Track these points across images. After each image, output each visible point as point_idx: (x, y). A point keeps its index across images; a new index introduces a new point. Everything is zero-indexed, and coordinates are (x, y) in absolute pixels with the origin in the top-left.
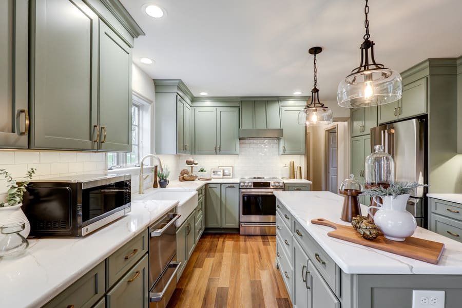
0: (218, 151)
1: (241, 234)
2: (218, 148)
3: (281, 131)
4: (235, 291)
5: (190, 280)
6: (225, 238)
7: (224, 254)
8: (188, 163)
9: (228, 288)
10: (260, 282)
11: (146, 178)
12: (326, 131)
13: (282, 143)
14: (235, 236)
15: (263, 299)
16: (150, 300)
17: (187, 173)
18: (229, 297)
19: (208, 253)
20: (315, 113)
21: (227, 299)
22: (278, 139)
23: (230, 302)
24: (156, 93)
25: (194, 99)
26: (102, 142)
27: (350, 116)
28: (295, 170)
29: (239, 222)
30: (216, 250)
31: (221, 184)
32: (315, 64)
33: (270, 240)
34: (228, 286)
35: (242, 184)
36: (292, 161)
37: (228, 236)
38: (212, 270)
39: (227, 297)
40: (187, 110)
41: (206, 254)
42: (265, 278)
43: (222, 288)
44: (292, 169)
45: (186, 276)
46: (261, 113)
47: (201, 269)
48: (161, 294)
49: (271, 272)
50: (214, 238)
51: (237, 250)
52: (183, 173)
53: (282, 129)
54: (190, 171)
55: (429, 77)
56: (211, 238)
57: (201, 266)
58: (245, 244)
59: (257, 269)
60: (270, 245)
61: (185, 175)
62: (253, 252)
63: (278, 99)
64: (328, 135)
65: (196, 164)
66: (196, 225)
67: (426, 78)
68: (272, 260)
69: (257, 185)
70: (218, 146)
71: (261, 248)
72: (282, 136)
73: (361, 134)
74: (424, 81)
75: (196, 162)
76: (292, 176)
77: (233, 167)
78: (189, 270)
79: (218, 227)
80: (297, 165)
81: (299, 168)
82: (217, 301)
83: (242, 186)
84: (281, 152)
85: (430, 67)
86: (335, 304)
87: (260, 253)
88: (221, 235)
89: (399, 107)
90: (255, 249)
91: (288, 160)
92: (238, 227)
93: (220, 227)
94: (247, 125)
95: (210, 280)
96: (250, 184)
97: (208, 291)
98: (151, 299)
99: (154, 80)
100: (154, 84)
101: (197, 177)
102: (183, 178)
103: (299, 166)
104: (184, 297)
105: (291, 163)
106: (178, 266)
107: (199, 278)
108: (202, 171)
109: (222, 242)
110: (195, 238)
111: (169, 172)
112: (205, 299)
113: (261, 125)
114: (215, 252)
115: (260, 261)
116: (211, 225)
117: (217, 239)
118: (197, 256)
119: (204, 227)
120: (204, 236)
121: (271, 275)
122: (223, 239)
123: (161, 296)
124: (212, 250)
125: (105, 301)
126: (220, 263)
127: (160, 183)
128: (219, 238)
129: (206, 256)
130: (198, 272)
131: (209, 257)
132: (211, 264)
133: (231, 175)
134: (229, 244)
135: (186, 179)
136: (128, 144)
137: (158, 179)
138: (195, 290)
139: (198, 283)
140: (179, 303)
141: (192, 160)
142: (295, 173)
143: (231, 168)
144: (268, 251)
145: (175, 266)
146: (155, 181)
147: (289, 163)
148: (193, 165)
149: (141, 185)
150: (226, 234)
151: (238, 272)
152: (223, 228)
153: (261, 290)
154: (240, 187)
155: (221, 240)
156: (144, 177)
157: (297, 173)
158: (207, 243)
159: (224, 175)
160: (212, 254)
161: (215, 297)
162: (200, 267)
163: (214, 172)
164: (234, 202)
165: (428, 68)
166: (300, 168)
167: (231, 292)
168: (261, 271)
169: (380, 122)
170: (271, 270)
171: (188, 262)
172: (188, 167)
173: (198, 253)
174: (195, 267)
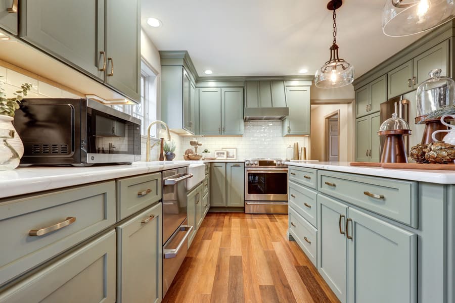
0: (222, 131)
1: (246, 213)
2: (222, 129)
3: (286, 111)
4: (249, 259)
5: (199, 249)
6: (231, 216)
7: (232, 228)
8: (192, 143)
9: (241, 257)
10: (274, 252)
11: (153, 146)
12: (326, 118)
13: (287, 124)
14: (241, 215)
15: (281, 267)
16: (163, 256)
17: (192, 152)
18: (244, 264)
19: (215, 227)
20: (334, 71)
21: (242, 267)
22: (282, 119)
23: (246, 268)
24: (162, 66)
25: (199, 80)
26: (109, 75)
27: (354, 98)
28: (300, 152)
29: (245, 201)
30: (223, 225)
31: (226, 163)
32: (334, 19)
33: (276, 217)
34: (241, 255)
35: (247, 163)
36: (296, 142)
37: (233, 215)
38: (221, 242)
39: (242, 264)
40: (192, 88)
41: (213, 228)
42: (279, 248)
43: (235, 256)
44: (296, 151)
45: (195, 246)
46: (265, 93)
47: (210, 241)
48: (176, 251)
49: (284, 243)
50: (220, 216)
51: (244, 225)
52: (188, 152)
53: (288, 108)
54: (194, 150)
55: (451, 39)
56: (217, 216)
57: (210, 238)
58: (252, 221)
59: (268, 241)
60: (277, 222)
61: (190, 154)
62: (261, 227)
63: (283, 79)
64: (328, 123)
65: (201, 145)
66: (203, 198)
67: (448, 40)
68: (283, 234)
69: (262, 163)
70: (223, 127)
71: (269, 225)
72: (288, 115)
73: (367, 113)
74: (446, 44)
75: (200, 143)
76: (296, 157)
77: (236, 149)
78: (198, 241)
79: (223, 206)
80: (301, 146)
81: (303, 149)
82: (231, 268)
83: (247, 165)
84: (286, 132)
85: (453, 27)
86: (410, 237)
87: (268, 228)
88: (226, 213)
89: (414, 77)
90: (262, 225)
91: (293, 141)
92: (243, 206)
93: (225, 206)
94: (252, 103)
95: (221, 251)
96: (256, 163)
97: (220, 259)
98: (165, 255)
99: (159, 51)
100: (160, 56)
101: (201, 156)
102: (188, 157)
103: (303, 147)
104: (196, 264)
105: (295, 144)
106: (190, 229)
107: (209, 248)
108: (206, 152)
109: (228, 219)
110: (202, 212)
111: (175, 147)
112: (218, 266)
113: (267, 104)
114: (222, 227)
115: (270, 235)
116: (216, 204)
117: (223, 217)
118: (204, 231)
119: (209, 205)
120: (209, 214)
121: (284, 246)
122: (228, 217)
123: (176, 252)
124: (218, 226)
125: (115, 233)
126: (229, 236)
127: (166, 155)
128: (224, 216)
129: (214, 231)
130: (207, 243)
131: (217, 231)
132: (220, 237)
133: (235, 157)
134: (236, 221)
135: (191, 158)
136: (137, 92)
137: (164, 153)
138: (206, 259)
139: (209, 251)
140: (190, 269)
141: (196, 141)
142: (300, 155)
143: (235, 150)
144: (276, 226)
145: (187, 229)
146: (162, 154)
147: (293, 144)
148: (198, 146)
149: (148, 152)
150: (231, 213)
151: (249, 243)
152: (228, 207)
153: (277, 259)
154: (245, 165)
155: (227, 218)
156: (152, 145)
157: (302, 155)
158: (213, 220)
159: (227, 157)
160: (219, 229)
161: (229, 264)
162: (208, 239)
163: (218, 154)
164: (239, 181)
165: (452, 29)
166: (305, 148)
167: (245, 260)
168: (273, 243)
169: (390, 97)
170: (283, 241)
171: (197, 233)
172: (192, 148)
173: (205, 228)
174: (203, 239)
